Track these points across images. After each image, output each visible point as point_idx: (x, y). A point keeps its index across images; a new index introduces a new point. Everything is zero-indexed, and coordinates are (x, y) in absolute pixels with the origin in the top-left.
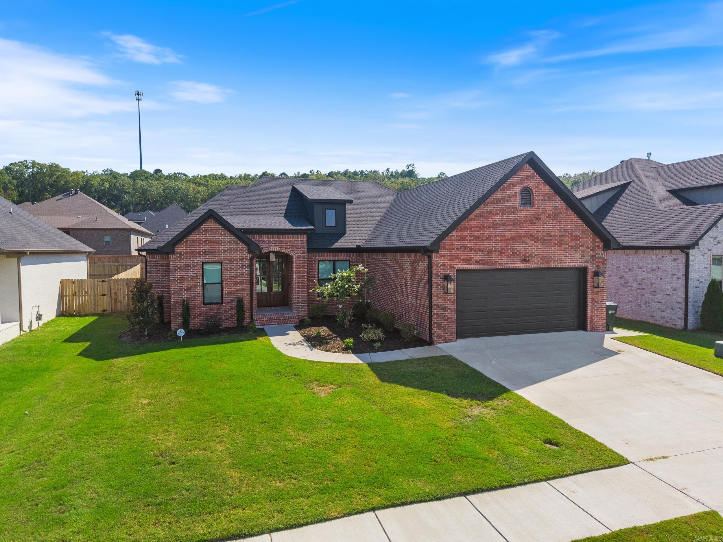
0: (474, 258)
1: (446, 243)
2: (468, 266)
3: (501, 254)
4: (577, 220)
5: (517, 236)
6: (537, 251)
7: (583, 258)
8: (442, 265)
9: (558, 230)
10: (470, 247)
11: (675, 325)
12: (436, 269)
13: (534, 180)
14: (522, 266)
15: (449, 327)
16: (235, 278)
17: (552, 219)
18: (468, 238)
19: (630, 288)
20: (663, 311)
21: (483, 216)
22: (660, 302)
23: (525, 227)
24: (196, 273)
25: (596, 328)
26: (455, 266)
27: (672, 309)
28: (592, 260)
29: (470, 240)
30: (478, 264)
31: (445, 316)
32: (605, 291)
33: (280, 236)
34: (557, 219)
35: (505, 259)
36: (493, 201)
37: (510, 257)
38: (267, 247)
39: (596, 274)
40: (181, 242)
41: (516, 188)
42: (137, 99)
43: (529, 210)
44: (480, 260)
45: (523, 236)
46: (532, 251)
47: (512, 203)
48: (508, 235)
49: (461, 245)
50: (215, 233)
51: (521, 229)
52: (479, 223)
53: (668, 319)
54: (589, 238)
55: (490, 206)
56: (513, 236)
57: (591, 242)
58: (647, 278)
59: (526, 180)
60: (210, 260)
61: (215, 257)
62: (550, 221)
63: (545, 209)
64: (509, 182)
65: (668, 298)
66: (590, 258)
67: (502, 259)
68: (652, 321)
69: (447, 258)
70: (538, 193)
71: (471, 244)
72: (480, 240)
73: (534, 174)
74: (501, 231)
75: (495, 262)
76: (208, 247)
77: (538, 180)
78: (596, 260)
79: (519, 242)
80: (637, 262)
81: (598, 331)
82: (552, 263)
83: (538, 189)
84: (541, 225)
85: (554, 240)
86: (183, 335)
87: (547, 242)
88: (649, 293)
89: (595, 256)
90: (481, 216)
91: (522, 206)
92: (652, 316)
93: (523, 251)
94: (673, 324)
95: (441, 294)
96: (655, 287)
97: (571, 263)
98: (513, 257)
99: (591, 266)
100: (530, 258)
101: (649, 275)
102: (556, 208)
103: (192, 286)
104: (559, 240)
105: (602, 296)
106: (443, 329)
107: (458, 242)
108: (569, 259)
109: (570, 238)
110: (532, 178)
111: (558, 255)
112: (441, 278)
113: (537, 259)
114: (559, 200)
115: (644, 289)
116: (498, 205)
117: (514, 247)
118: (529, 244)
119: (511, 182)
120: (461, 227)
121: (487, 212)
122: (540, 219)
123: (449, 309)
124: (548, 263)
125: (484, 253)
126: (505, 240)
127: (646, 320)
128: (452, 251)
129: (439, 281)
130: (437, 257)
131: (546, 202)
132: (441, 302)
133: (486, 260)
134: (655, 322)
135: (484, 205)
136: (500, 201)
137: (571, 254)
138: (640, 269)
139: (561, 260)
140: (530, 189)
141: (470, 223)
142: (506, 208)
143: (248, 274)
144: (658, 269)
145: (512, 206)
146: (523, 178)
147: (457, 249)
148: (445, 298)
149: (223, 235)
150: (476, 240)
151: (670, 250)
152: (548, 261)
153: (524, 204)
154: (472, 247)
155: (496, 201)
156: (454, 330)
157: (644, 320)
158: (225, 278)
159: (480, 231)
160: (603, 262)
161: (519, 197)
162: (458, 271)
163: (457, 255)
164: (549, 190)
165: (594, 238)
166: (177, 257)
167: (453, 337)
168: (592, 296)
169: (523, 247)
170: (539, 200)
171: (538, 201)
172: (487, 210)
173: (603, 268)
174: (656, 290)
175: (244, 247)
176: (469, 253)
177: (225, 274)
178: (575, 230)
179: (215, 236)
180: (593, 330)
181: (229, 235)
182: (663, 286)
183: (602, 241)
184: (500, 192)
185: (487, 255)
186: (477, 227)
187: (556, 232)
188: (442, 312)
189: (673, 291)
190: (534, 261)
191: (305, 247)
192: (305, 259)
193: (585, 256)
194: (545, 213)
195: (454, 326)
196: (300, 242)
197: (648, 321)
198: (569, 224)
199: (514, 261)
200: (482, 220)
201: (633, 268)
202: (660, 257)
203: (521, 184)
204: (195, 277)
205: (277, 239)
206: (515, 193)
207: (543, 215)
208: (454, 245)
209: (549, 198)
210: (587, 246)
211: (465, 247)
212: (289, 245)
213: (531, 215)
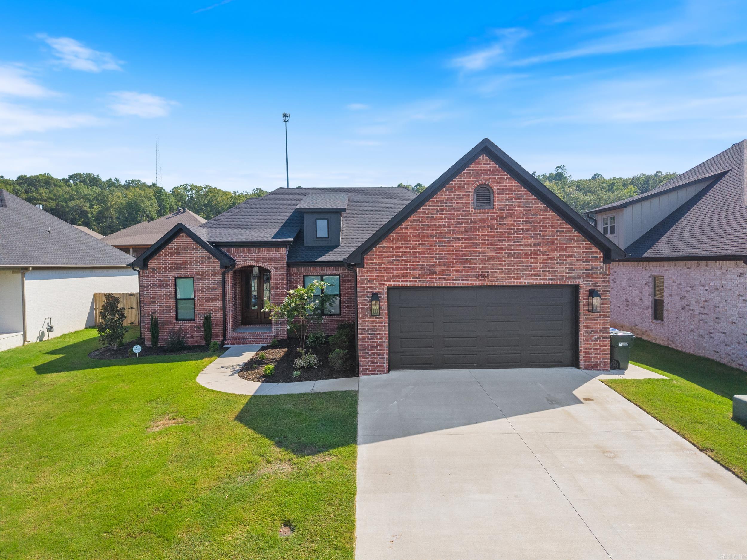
0: (410, 273)
1: (373, 255)
2: (403, 283)
3: (448, 268)
4: (561, 223)
5: (471, 246)
6: (500, 264)
7: (572, 273)
8: (369, 281)
9: (532, 237)
10: (406, 260)
11: (742, 365)
12: (361, 287)
13: (495, 175)
14: (478, 283)
15: (379, 355)
16: (207, 294)
17: (523, 223)
18: (402, 249)
19: (692, 312)
20: (728, 346)
21: (423, 222)
22: (724, 333)
23: (482, 235)
24: (168, 289)
25: (594, 365)
26: (386, 283)
27: (738, 343)
28: (586, 276)
29: (405, 252)
30: (416, 281)
31: (373, 342)
32: (609, 317)
33: (257, 250)
34: (531, 223)
35: (454, 274)
36: (436, 203)
37: (460, 272)
38: (243, 261)
39: (592, 293)
40: (154, 257)
41: (469, 187)
42: (284, 121)
43: (488, 213)
44: (419, 275)
45: (479, 246)
46: (493, 264)
47: (463, 206)
48: (458, 245)
49: (393, 257)
50: (187, 247)
51: (476, 237)
52: (417, 230)
53: (734, 357)
54: (580, 247)
55: (432, 209)
56: (465, 246)
57: (583, 252)
58: (710, 299)
59: (483, 175)
60: (183, 275)
61: (187, 272)
62: (519, 226)
63: (512, 210)
64: (458, 178)
65: (733, 328)
66: (583, 273)
67: (450, 275)
68: (716, 358)
69: (375, 274)
70: (500, 191)
71: (407, 257)
72: (419, 252)
73: (496, 167)
74: (448, 241)
75: (439, 278)
76: (180, 262)
77: (501, 175)
78: (592, 275)
79: (473, 254)
80: (699, 277)
81: (598, 370)
82: (523, 279)
83: (500, 186)
84: (506, 232)
85: (526, 250)
86: (139, 352)
87: (515, 253)
88: (712, 319)
89: (591, 270)
90: (420, 222)
91: (478, 208)
92: (716, 352)
93: (480, 264)
94: (739, 365)
95: (367, 316)
96: (719, 311)
97: (552, 279)
98: (465, 272)
99: (584, 284)
100: (490, 273)
101: (712, 295)
102: (528, 209)
103: (165, 302)
104: (534, 250)
105: (603, 323)
106: (371, 358)
107: (389, 255)
108: (549, 274)
109: (550, 247)
110: (492, 172)
111: (532, 269)
112: (367, 297)
113: (501, 274)
114: (533, 199)
115: (707, 314)
116: (442, 209)
117: (467, 259)
118: (488, 256)
119: (461, 178)
120: (392, 236)
121: (428, 217)
122: (505, 224)
123: (379, 334)
124: (516, 279)
125: (424, 268)
126: (453, 251)
127: (709, 357)
128: (381, 265)
129: (366, 300)
130: (362, 271)
131: (513, 202)
132: (368, 326)
133: (428, 275)
134: (718, 360)
135: (423, 209)
136: (446, 203)
137: (552, 268)
138: (703, 288)
139: (537, 276)
140: (489, 186)
141: (404, 231)
142: (455, 211)
143: (220, 290)
144: (722, 287)
145: (463, 208)
146: (478, 173)
147: (388, 263)
148: (373, 321)
149: (195, 249)
150: (413, 252)
151: (735, 262)
152: (517, 277)
153: (481, 205)
154: (408, 260)
155: (441, 203)
156: (386, 360)
157: (707, 356)
158: (197, 294)
159: (419, 241)
160: (604, 278)
161: (472, 197)
162: (389, 289)
163: (388, 270)
164: (518, 186)
165: (589, 246)
166: (150, 272)
167: (385, 368)
168: (586, 323)
169: (479, 259)
170: (503, 200)
171: (499, 201)
172: (428, 214)
173: (603, 286)
174: (720, 316)
175: (216, 262)
176: (404, 268)
177: (197, 290)
178: (558, 236)
179: (187, 251)
180: (589, 367)
181: (201, 249)
182: (728, 310)
183: (601, 251)
184: (446, 192)
185: (429, 270)
186: (415, 236)
187: (529, 239)
188: (370, 338)
189: (739, 319)
190: (497, 277)
191: (285, 261)
192: (284, 273)
193: (574, 271)
194: (511, 216)
195: (386, 355)
196: (278, 255)
197: (711, 358)
198: (549, 228)
199: (466, 277)
200: (422, 228)
201: (695, 285)
202: (725, 271)
203: (476, 181)
204: (168, 292)
205: (252, 252)
206: (467, 192)
207: (509, 219)
208: (384, 257)
209: (517, 197)
210: (578, 257)
211: (399, 260)
212: (267, 259)
213: (491, 219)
